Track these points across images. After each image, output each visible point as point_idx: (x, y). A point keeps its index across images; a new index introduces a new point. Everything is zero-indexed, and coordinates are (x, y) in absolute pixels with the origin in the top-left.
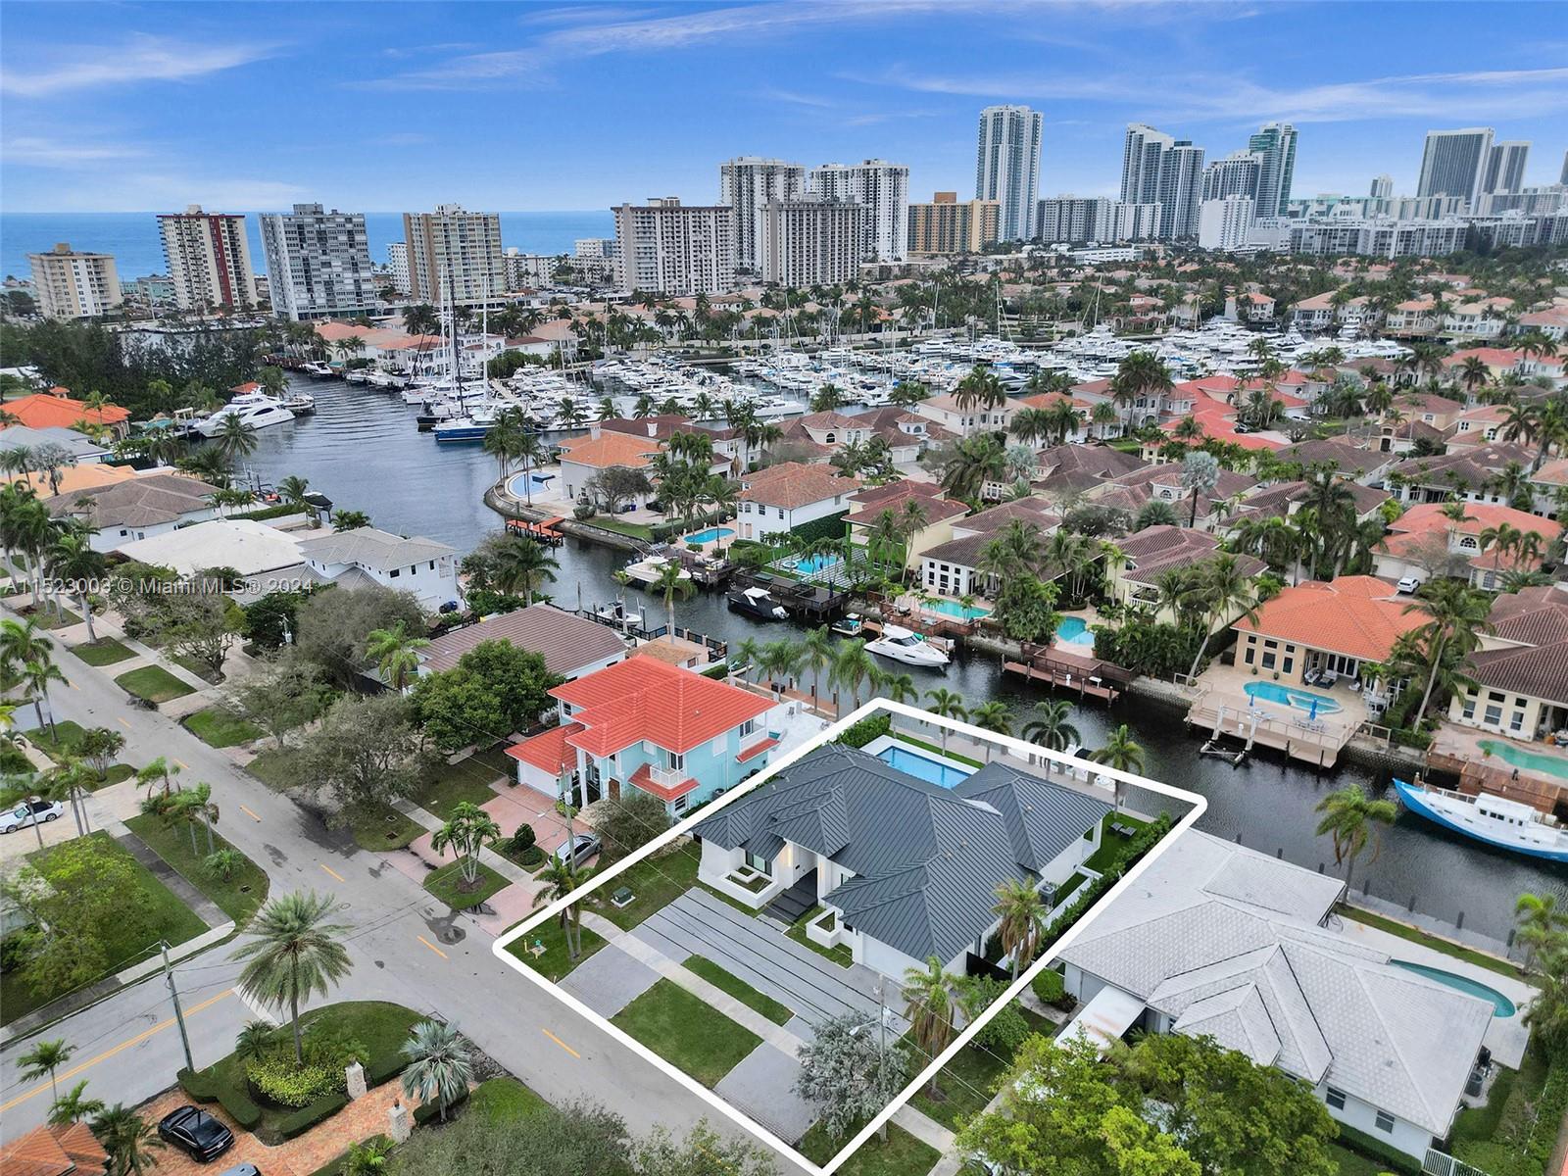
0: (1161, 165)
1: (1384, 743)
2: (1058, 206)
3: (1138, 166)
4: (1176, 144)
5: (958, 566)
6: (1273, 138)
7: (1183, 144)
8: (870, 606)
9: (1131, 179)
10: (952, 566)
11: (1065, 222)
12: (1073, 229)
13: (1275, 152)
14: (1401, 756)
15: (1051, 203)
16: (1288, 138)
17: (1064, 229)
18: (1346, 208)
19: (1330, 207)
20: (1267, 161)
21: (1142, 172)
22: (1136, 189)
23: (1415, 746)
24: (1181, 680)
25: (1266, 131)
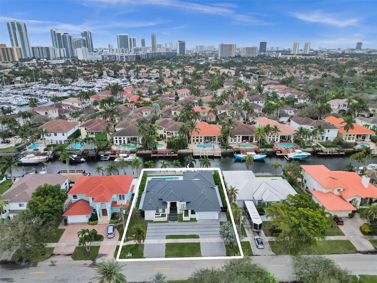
0: (62, 39)
1: (225, 149)
2: (38, 49)
3: (56, 39)
4: (65, 34)
5: (124, 137)
6: (86, 34)
7: (66, 34)
8: (105, 152)
9: (55, 42)
10: (122, 137)
11: (41, 53)
12: (44, 55)
13: (88, 37)
14: (228, 151)
15: (36, 48)
16: (89, 34)
17: (41, 55)
18: (106, 51)
19: (103, 50)
20: (87, 39)
21: (57, 40)
22: (57, 45)
23: (229, 148)
24: (186, 148)
25: (84, 32)
